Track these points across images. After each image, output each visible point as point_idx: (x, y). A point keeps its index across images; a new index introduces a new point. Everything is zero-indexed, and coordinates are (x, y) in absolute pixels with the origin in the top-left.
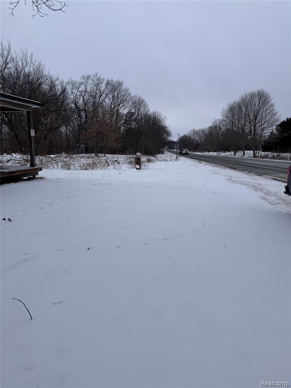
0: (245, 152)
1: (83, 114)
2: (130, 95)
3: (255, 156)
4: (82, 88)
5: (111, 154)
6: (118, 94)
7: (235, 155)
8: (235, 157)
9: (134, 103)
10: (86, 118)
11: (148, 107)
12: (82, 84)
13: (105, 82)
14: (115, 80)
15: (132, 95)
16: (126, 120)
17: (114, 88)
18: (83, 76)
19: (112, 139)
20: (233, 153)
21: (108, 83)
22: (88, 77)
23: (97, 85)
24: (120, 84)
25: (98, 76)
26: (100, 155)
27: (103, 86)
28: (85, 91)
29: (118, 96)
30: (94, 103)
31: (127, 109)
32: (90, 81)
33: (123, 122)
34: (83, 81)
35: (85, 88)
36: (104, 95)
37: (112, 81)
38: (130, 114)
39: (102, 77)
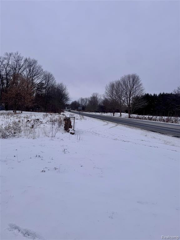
0: (122, 113)
1: (5, 81)
2: (42, 70)
3: (130, 117)
4: (5, 62)
5: (26, 111)
6: (33, 69)
7: (114, 115)
8: (114, 116)
9: (45, 76)
10: (7, 84)
11: (55, 80)
12: (5, 59)
13: (24, 59)
14: (32, 58)
15: (44, 71)
16: (38, 88)
17: (31, 64)
18: (7, 53)
19: (29, 100)
20: (112, 114)
21: (26, 60)
22: (10, 54)
23: (18, 61)
24: (35, 62)
25: (18, 55)
26: (17, 112)
27: (22, 63)
28: (8, 64)
29: (33, 70)
30: (15, 73)
31: (40, 80)
32: (12, 57)
33: (36, 88)
34: (6, 57)
35: (7, 62)
36: (22, 69)
37: (29, 59)
38: (41, 84)
39: (21, 56)
